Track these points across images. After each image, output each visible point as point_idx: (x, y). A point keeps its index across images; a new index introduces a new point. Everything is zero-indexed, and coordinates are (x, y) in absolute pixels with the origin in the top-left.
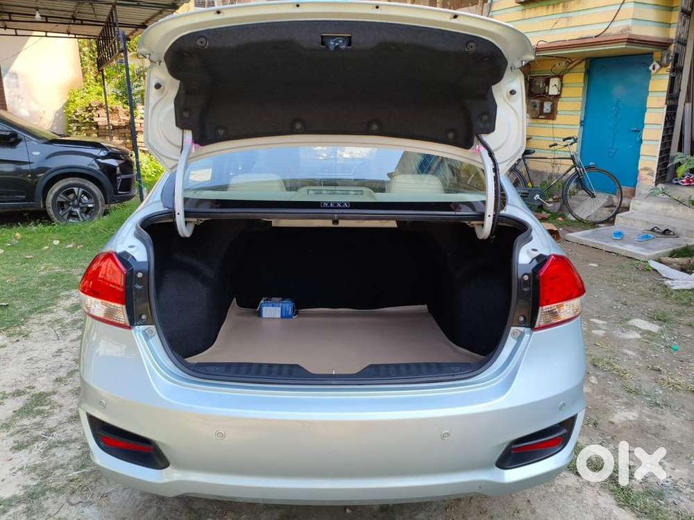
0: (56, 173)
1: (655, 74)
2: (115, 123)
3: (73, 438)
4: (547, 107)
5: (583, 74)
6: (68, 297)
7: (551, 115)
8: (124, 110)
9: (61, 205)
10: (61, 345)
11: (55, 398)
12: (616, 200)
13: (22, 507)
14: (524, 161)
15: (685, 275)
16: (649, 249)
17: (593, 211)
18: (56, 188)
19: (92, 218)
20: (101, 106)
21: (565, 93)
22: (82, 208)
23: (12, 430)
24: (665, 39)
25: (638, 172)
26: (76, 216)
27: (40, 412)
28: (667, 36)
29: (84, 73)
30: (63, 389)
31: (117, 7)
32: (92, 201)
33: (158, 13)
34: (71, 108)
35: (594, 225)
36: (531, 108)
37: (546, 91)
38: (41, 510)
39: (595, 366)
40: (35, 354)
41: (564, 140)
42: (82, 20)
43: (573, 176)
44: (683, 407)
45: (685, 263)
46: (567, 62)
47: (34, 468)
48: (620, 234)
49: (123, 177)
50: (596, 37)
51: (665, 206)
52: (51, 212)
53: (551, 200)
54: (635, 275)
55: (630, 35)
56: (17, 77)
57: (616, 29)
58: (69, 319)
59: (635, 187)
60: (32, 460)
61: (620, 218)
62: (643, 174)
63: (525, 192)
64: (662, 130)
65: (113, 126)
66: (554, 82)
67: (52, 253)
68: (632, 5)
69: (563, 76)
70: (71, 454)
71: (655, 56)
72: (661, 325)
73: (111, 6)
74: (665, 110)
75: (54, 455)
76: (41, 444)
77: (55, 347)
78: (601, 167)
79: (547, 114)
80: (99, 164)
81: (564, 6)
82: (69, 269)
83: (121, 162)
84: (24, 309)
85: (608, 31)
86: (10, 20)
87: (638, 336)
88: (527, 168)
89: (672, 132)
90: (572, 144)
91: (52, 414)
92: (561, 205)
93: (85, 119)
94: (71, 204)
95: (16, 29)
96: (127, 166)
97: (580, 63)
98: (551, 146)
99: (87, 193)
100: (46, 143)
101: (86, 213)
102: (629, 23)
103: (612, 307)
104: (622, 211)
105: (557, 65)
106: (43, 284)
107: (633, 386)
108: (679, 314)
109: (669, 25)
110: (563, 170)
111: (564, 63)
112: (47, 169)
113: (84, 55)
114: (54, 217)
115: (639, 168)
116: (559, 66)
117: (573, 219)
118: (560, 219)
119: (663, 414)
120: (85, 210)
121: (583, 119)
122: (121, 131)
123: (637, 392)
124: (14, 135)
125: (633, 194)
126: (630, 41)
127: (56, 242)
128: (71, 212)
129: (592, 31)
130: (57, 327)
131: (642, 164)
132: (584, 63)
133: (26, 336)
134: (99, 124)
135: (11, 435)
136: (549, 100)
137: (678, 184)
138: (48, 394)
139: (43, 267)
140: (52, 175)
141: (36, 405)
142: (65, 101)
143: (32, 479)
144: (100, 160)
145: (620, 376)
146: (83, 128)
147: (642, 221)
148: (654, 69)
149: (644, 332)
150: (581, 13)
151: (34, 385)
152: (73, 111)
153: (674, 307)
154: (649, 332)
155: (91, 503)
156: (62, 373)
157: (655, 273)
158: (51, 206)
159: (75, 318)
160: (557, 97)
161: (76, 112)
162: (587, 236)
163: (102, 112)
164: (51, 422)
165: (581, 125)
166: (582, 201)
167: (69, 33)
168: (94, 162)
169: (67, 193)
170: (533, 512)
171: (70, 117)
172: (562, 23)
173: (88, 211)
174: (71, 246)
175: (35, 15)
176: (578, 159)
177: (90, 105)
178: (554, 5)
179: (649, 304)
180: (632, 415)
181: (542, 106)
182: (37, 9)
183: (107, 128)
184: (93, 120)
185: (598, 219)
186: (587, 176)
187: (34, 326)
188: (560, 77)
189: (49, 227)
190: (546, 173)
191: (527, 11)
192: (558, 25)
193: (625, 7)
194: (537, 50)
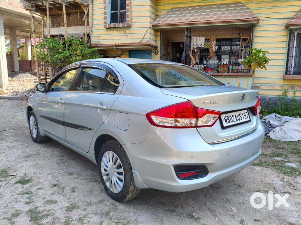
1: (154, 57)
5: (128, 56)
24: (156, 45)
50: (137, 43)
55: (150, 43)
57: (144, 41)
68: (149, 34)
69: (120, 56)
71: (153, 51)
81: (124, 31)
85: (142, 42)
97: (126, 52)
102: (149, 39)
105: (118, 52)
109: (156, 41)
111: (121, 51)
126: (150, 45)
129: (137, 41)
132: (128, 52)
148: (153, 55)
150: (131, 35)
172: (124, 37)
178: (120, 30)
191: (109, 32)
192: (123, 38)
193: (146, 34)
194: (116, 46)
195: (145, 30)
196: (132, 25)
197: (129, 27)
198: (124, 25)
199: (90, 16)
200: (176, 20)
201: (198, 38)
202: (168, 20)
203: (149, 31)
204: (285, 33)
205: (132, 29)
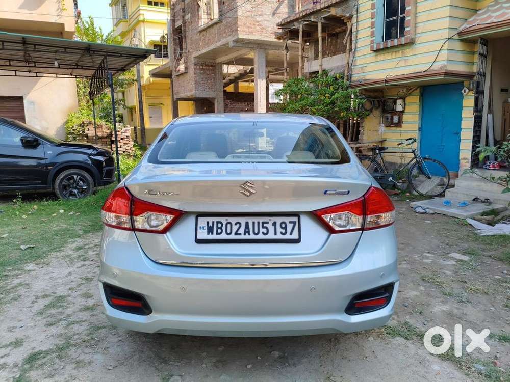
0: (61, 166)
1: (466, 96)
2: (100, 134)
3: (84, 320)
4: (396, 119)
5: (419, 97)
6: (73, 242)
7: (399, 124)
8: (106, 126)
9: (65, 187)
10: (71, 270)
11: (70, 299)
12: (446, 180)
13: (54, 355)
14: (381, 155)
15: (490, 227)
16: (467, 211)
17: (430, 188)
18: (62, 176)
19: (85, 196)
20: (90, 123)
21: (408, 109)
22: (78, 189)
23: (44, 316)
24: (470, 72)
25: (459, 161)
26: (74, 195)
27: (61, 306)
28: (471, 71)
29: (79, 101)
30: (74, 294)
31: (107, 57)
32: (86, 184)
33: (133, 61)
34: (70, 124)
35: (431, 197)
36: (385, 120)
37: (395, 108)
38: (67, 355)
39: (424, 280)
40: (54, 275)
41: (407, 140)
42: (82, 66)
43: (415, 165)
44: (480, 303)
45: (491, 219)
46: (407, 89)
47: (61, 335)
48: (448, 202)
49: (107, 168)
50: (424, 72)
51: (479, 184)
52: (58, 192)
53: (400, 181)
54: (456, 227)
55: (446, 70)
56: (34, 105)
57: (437, 67)
58: (75, 255)
59: (458, 172)
60: (59, 331)
61: (448, 193)
62: (462, 162)
63: (382, 175)
64: (473, 132)
65: (98, 137)
66: (399, 102)
67: (60, 217)
68: (446, 52)
69: (405, 98)
70: (83, 328)
71: (465, 84)
72: (470, 257)
73: (103, 57)
74: (473, 118)
75: (72, 328)
76: (64, 323)
77: (67, 271)
78: (433, 158)
79: (395, 124)
80: (91, 159)
81: (402, 53)
82: (73, 226)
83: (106, 158)
84: (45, 249)
85: (431, 68)
86: (35, 67)
87: (454, 263)
88: (383, 160)
89: (480, 133)
90: (412, 143)
91: (69, 307)
92: (408, 185)
93: (79, 132)
94: (71, 186)
95: (36, 73)
96: (110, 161)
97: (416, 89)
98: (398, 145)
99: (83, 179)
100: (57, 146)
101: (81, 193)
102: (445, 63)
103: (439, 247)
104: (450, 188)
105: (401, 92)
106: (56, 235)
107: (448, 291)
108: (484, 250)
109: (473, 64)
110: (408, 160)
111: (405, 90)
112: (55, 163)
113: (80, 89)
114: (59, 195)
115: (460, 158)
116: (403, 92)
117: (416, 194)
118: (408, 194)
119: (466, 307)
120: (80, 190)
121: (420, 126)
122: (104, 140)
123: (450, 295)
124: (36, 140)
125: (457, 176)
126: (447, 74)
127: (61, 211)
128: (71, 192)
129: (422, 68)
130: (67, 259)
131: (461, 156)
132: (419, 89)
133: (48, 264)
134: (89, 135)
135: (44, 318)
136: (396, 115)
137: (486, 168)
138: (65, 297)
139: (55, 226)
140: (59, 167)
141: (58, 302)
142: (65, 120)
143: (60, 341)
144: (92, 157)
145: (440, 285)
146: (78, 138)
147: (463, 194)
148: (465, 92)
149: (458, 261)
150: (414, 57)
151: (56, 292)
152: (71, 127)
153: (481, 246)
154: (462, 261)
155: (97, 353)
156: (74, 285)
157: (470, 226)
158: (58, 187)
159: (79, 254)
160: (402, 112)
161: (73, 127)
162: (424, 204)
163: (92, 127)
164: (69, 311)
165: (419, 131)
166: (423, 182)
167: (72, 75)
168: (88, 158)
169: (69, 180)
170: (376, 357)
171: (69, 131)
172: (402, 64)
173: (82, 191)
174: (72, 213)
175: (54, 64)
176: (418, 153)
177: (83, 122)
178: (396, 52)
179: (465, 244)
180: (445, 308)
181: (392, 119)
182: (56, 59)
183: (95, 138)
184: (85, 132)
185: (434, 194)
186: (425, 165)
187: (52, 258)
188: (404, 98)
189: (56, 202)
190: (397, 164)
191: (379, 56)
192: (399, 65)
193: (442, 52)
194: (386, 81)
196: (416, 39)
197: (411, 43)
198: (401, 42)
199: (354, 34)
202: (492, 17)
203: (446, 47)
205: (416, 46)
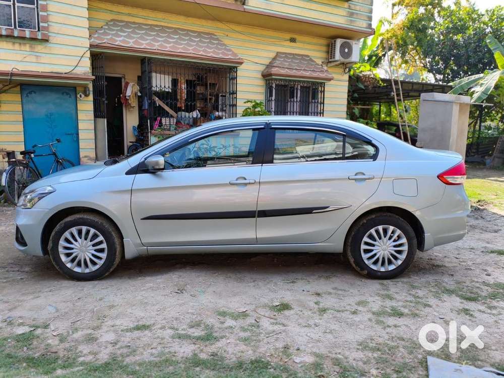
5: (20, 95)
25: (80, 158)
50: (65, 73)
57: (79, 71)
62: (84, 159)
64: (94, 133)
68: (88, 59)
74: (93, 121)
81: (31, 47)
85: (74, 72)
129: (63, 70)
131: (82, 154)
132: (19, 87)
148: (81, 96)
150: (48, 55)
172: (32, 59)
192: (27, 59)
193: (83, 59)
194: (12, 74)
195: (81, 51)
196: (51, 38)
198: (35, 35)
200: (131, 43)
201: (162, 76)
203: (88, 54)
204: (261, 82)
205: (49, 45)
